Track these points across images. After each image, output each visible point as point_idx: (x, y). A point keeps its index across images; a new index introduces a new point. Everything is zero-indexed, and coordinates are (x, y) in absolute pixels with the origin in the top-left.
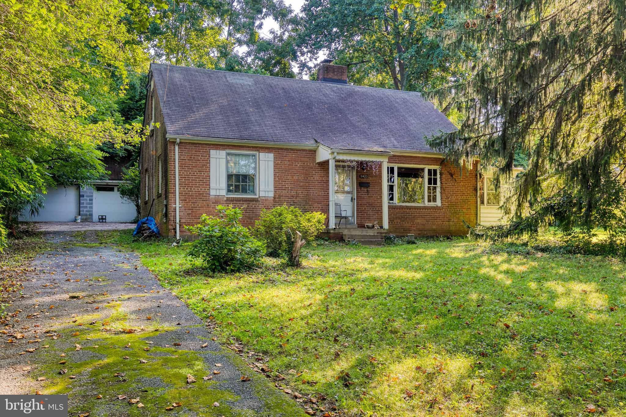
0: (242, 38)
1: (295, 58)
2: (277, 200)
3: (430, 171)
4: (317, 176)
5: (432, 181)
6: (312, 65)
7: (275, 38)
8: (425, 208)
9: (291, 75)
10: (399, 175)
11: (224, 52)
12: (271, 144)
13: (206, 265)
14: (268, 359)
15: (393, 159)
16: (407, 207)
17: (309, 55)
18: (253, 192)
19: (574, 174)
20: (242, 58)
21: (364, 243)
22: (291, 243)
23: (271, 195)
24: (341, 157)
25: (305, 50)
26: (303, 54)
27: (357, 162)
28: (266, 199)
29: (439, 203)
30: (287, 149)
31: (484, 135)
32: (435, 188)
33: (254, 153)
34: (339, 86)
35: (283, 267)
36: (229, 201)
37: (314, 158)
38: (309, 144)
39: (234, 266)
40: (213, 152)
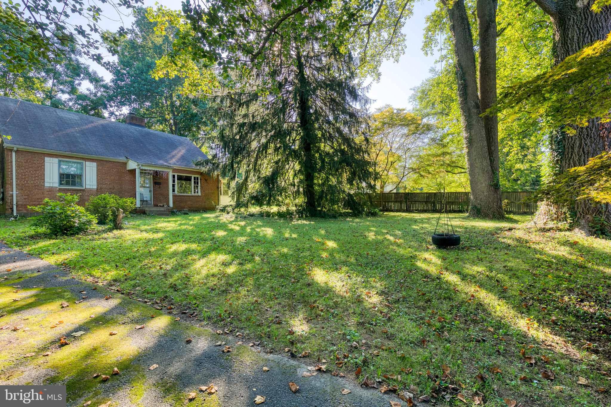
0: (65, 89)
1: (105, 107)
2: (99, 190)
3: (195, 178)
4: (128, 177)
5: (196, 183)
6: (118, 114)
7: (91, 94)
8: (192, 196)
9: (103, 118)
10: (178, 179)
11: (49, 95)
12: (94, 157)
13: (49, 231)
14: (119, 284)
15: (175, 170)
16: (183, 196)
17: (116, 108)
18: (82, 186)
19: (264, 182)
20: (65, 102)
21: (158, 215)
22: (115, 216)
23: (95, 187)
24: (144, 168)
25: (113, 104)
26: (111, 106)
27: (154, 171)
28: (91, 190)
29: (200, 194)
30: (107, 161)
31: (222, 162)
32: (197, 187)
33: (82, 161)
34: (140, 128)
35: (110, 230)
36: (60, 190)
37: (126, 168)
38: (122, 159)
39: (73, 231)
40: (47, 159)
